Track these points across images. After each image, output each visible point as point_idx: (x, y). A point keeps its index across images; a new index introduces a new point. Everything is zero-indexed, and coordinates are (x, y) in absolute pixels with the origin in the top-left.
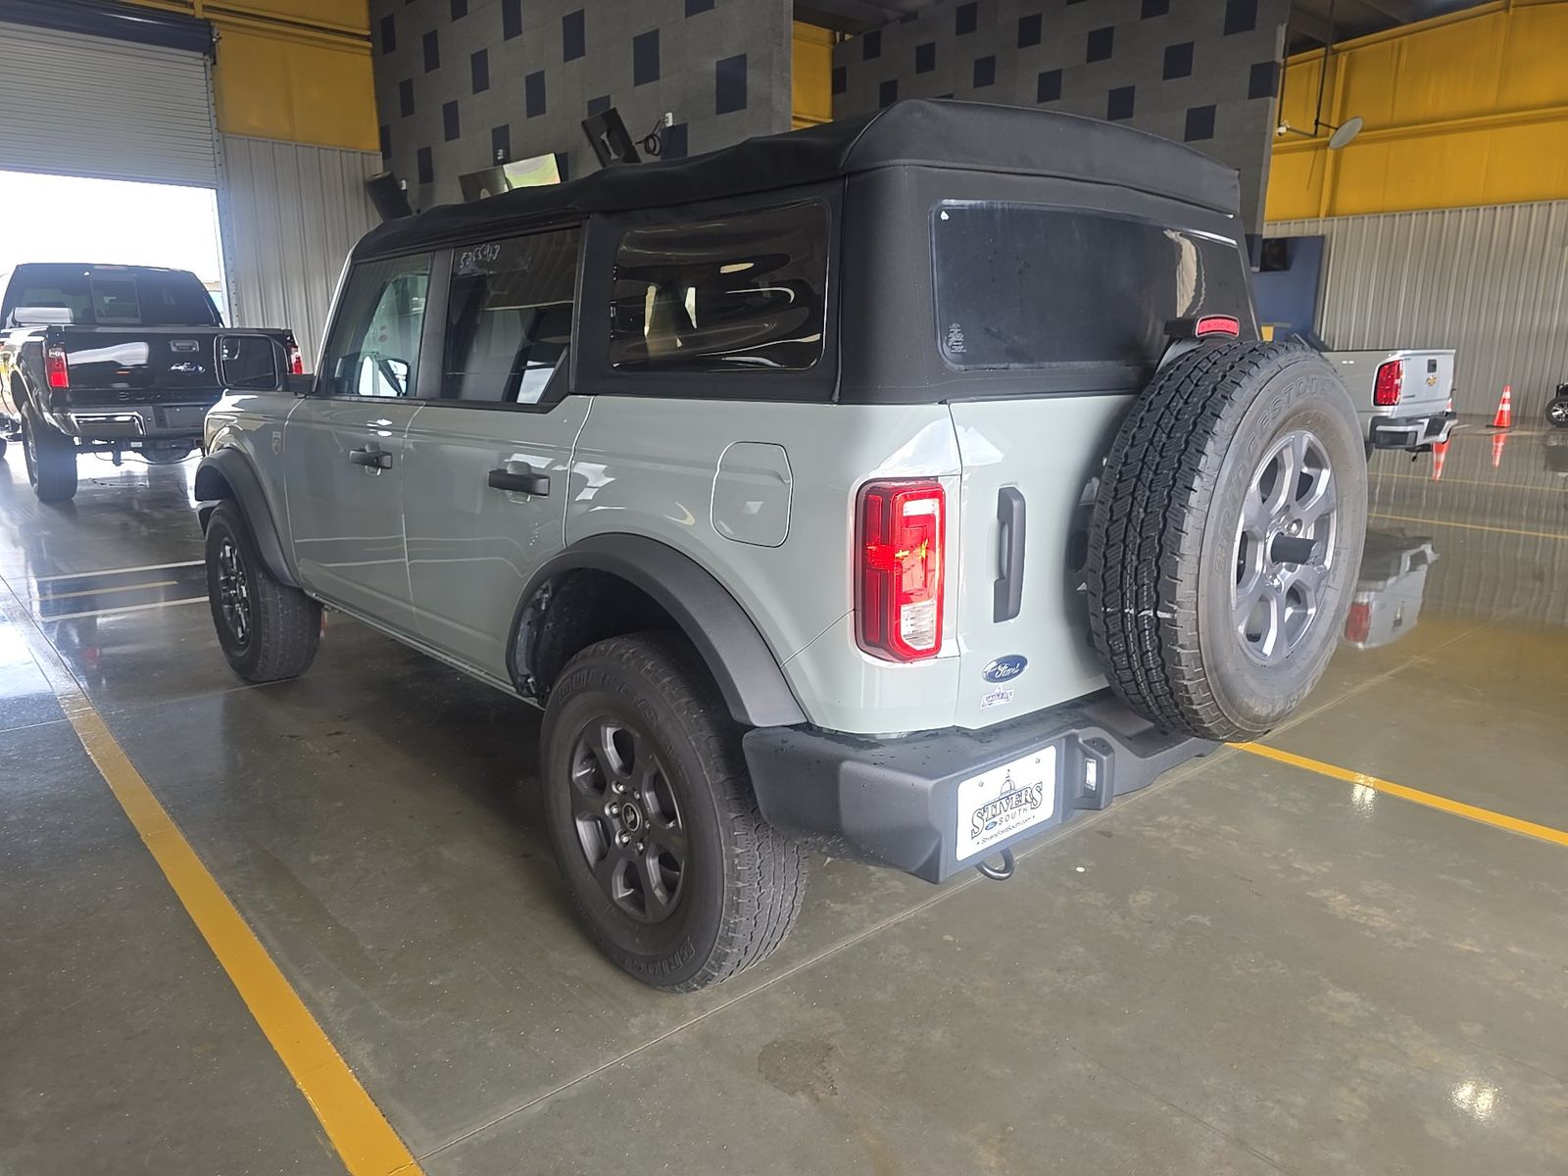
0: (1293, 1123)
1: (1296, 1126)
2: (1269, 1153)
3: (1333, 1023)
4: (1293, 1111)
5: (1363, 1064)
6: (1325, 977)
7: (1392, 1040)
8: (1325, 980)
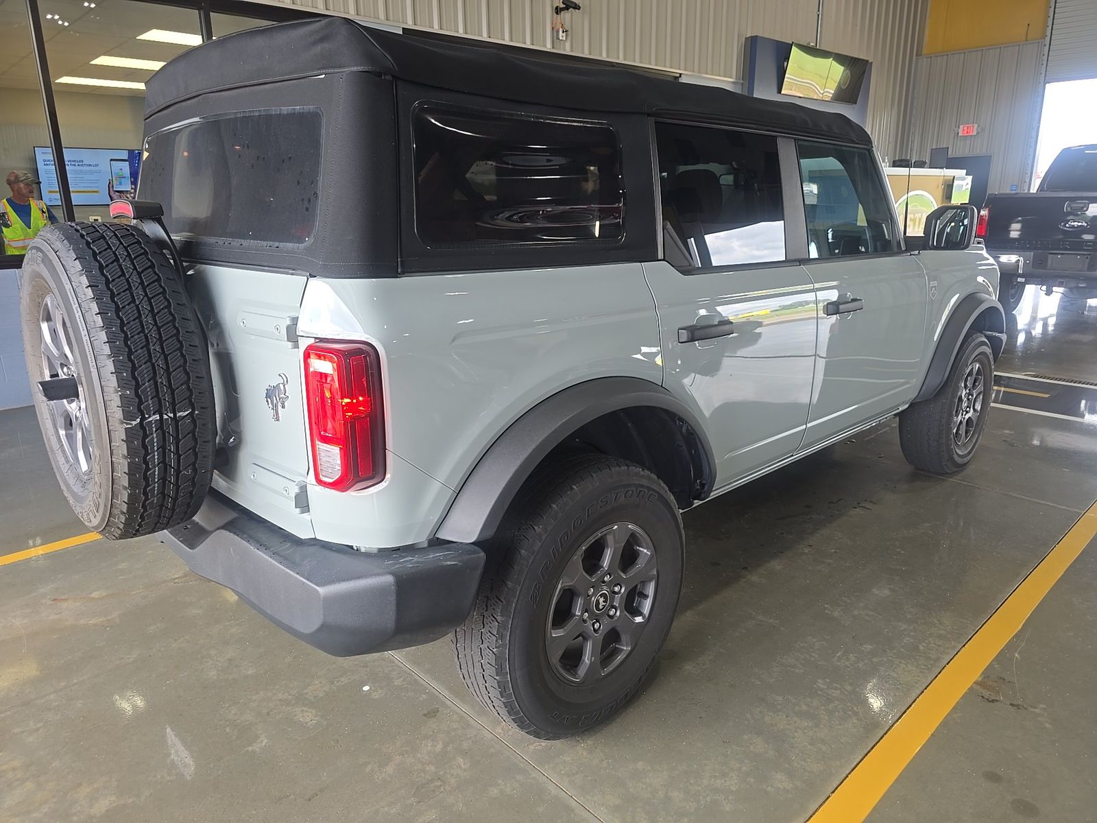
0: (17, 730)
1: (15, 731)
2: (8, 713)
3: (80, 784)
4: (26, 733)
5: (30, 785)
6: (133, 802)
7: (35, 815)
8: (130, 801)
